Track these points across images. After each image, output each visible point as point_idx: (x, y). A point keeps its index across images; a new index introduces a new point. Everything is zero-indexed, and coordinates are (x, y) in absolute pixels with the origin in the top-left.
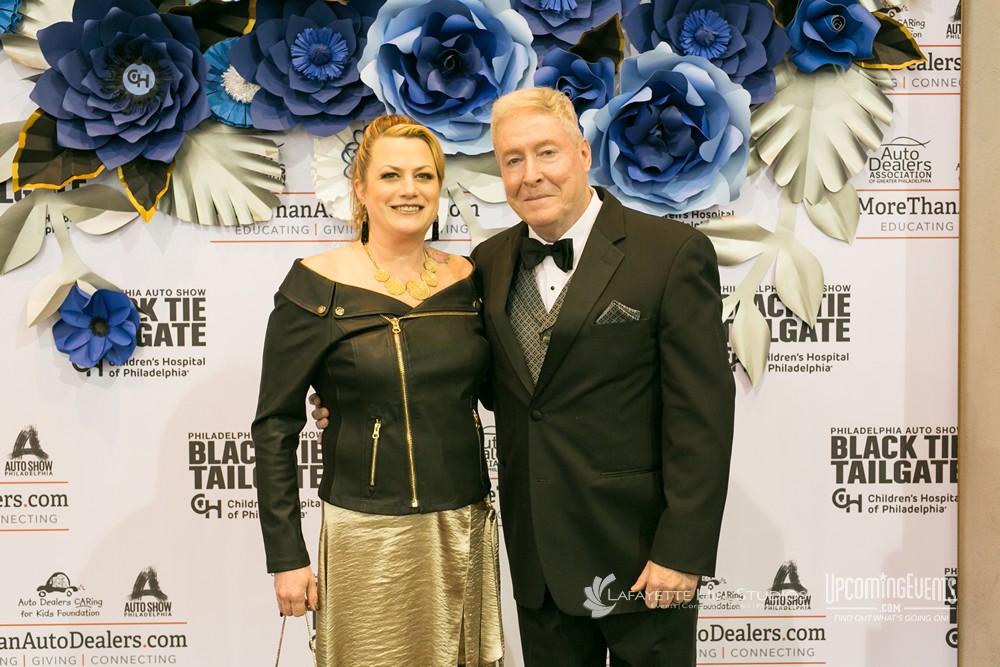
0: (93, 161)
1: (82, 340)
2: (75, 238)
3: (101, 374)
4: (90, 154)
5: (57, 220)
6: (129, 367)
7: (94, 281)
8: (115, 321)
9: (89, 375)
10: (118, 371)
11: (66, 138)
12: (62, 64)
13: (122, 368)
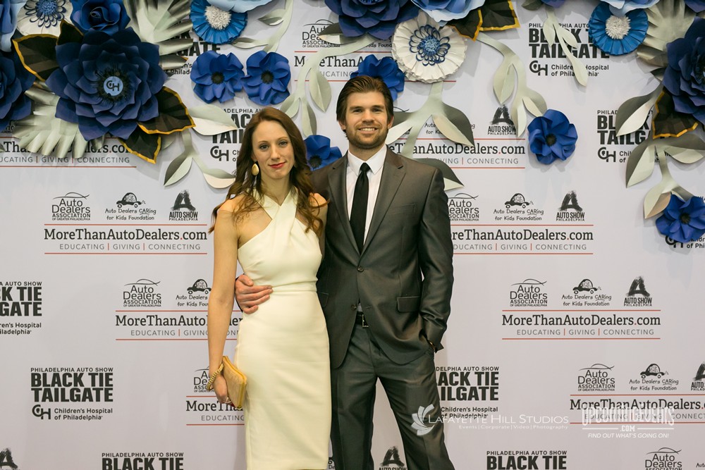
0: (690, 121)
1: (676, 227)
2: (671, 165)
3: (682, 246)
4: (690, 116)
5: (661, 155)
6: (699, 242)
7: (681, 192)
8: (694, 215)
9: (675, 247)
10: (692, 245)
11: (679, 108)
12: (681, 63)
13: (695, 243)
